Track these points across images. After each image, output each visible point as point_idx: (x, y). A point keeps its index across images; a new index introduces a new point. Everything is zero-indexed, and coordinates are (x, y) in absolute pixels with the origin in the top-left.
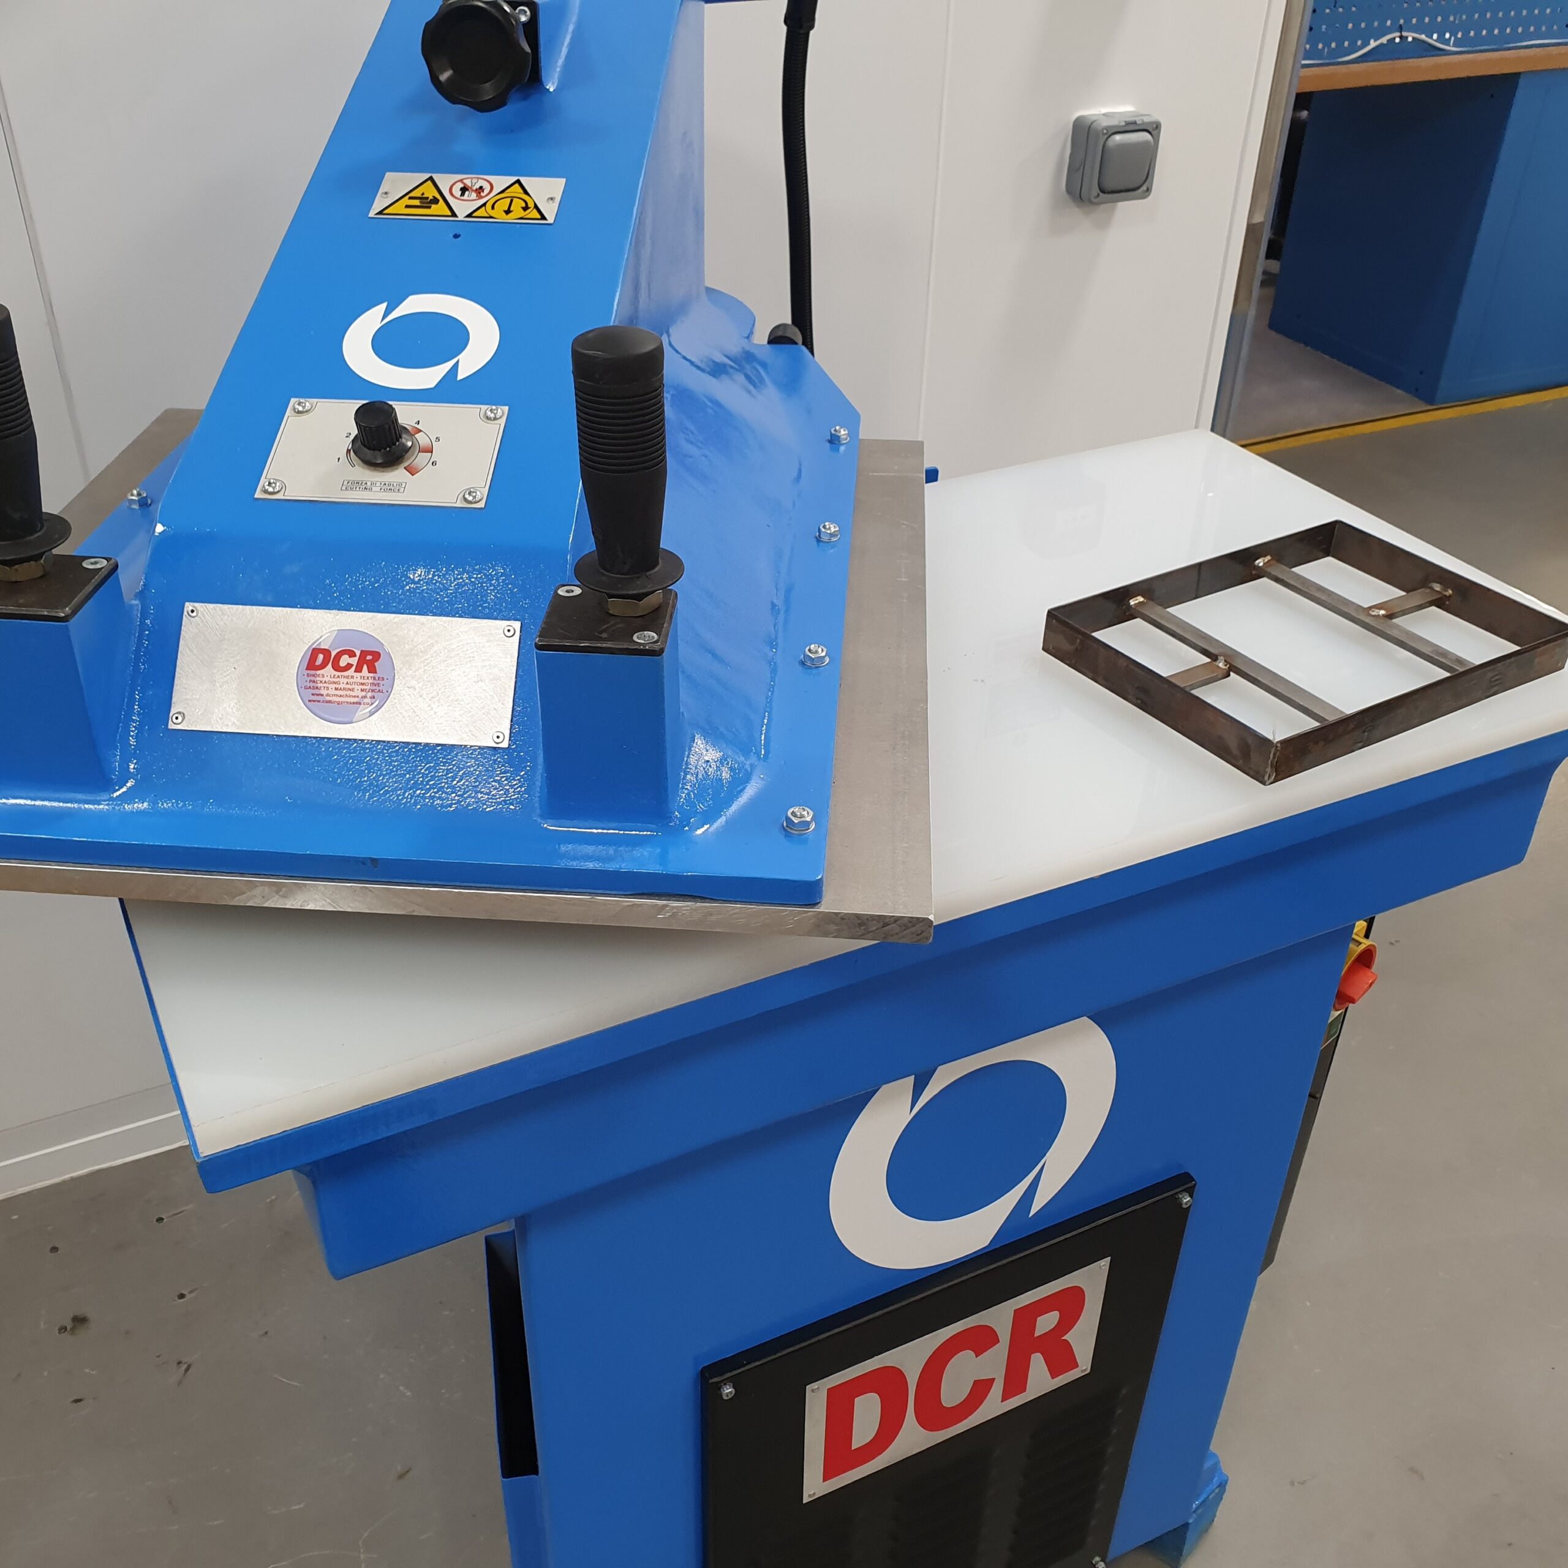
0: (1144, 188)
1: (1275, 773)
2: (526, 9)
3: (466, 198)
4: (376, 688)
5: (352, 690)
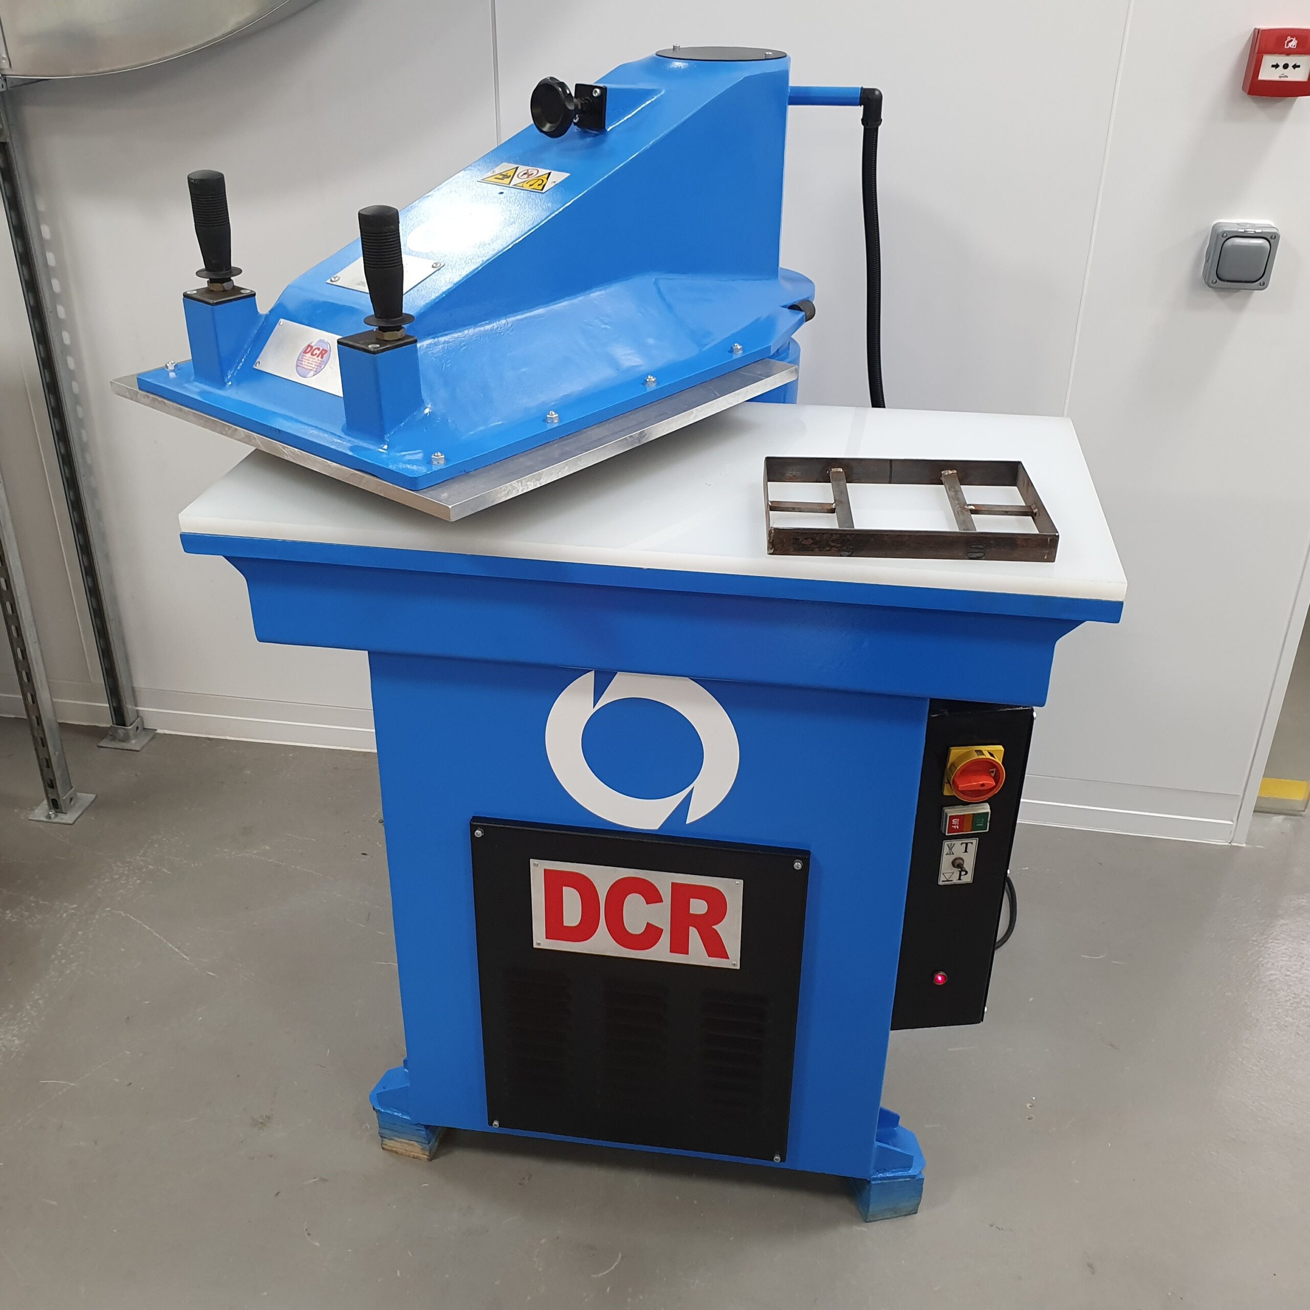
0: (1261, 282)
1: (773, 549)
2: (598, 90)
3: (522, 177)
4: (320, 365)
5: (312, 364)
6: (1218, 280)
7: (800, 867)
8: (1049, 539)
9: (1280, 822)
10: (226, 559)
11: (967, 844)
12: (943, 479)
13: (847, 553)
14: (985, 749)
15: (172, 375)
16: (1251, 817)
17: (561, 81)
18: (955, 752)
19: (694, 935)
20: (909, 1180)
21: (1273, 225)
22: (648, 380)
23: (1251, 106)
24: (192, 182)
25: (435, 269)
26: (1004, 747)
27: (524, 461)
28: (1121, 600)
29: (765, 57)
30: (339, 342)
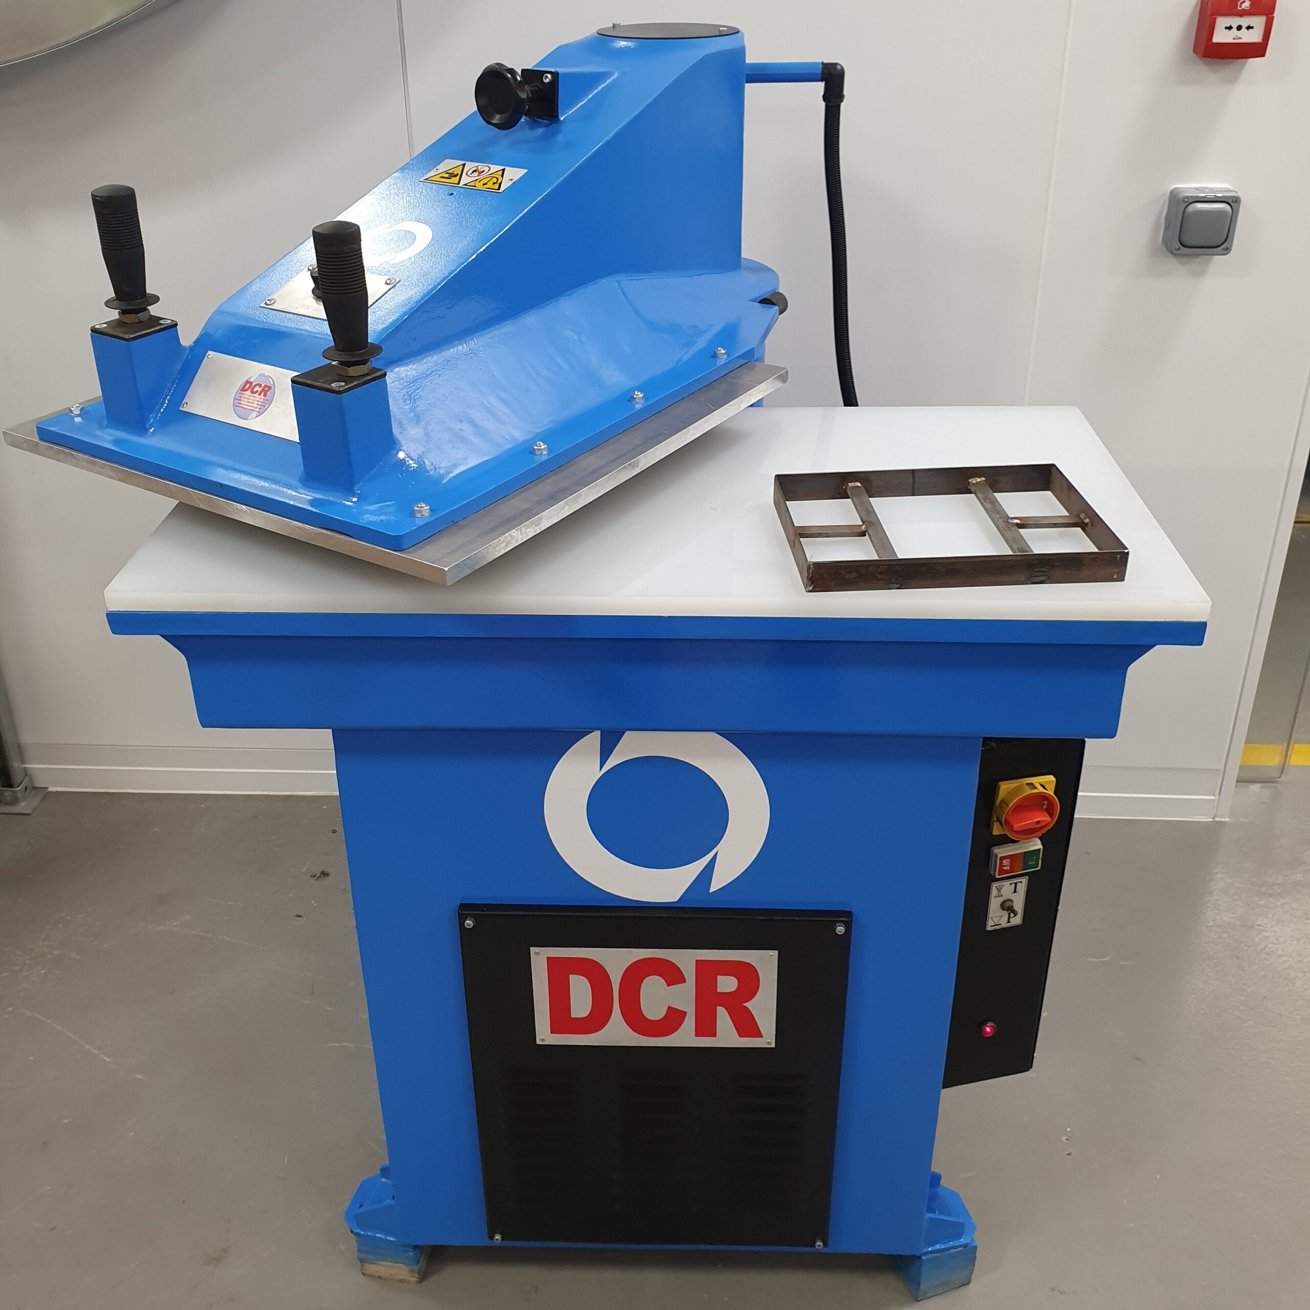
0: (1224, 246)
1: (812, 586)
2: (549, 76)
3: (472, 175)
4: (263, 404)
5: (253, 403)
6: (1181, 246)
7: (843, 932)
8: (1119, 556)
9: (1257, 790)
10: (163, 638)
11: (1016, 884)
12: (972, 489)
13: (896, 586)
14: (1036, 780)
15: (78, 420)
16: (1234, 788)
17: (510, 67)
18: (1005, 787)
19: (723, 1016)
20: (962, 1250)
21: (1230, 187)
22: (635, 396)
23: (1202, 69)
24: (98, 200)
25: (389, 287)
26: (1055, 777)
27: (517, 503)
28: (1204, 620)
29: (720, 33)
30: (293, 381)
